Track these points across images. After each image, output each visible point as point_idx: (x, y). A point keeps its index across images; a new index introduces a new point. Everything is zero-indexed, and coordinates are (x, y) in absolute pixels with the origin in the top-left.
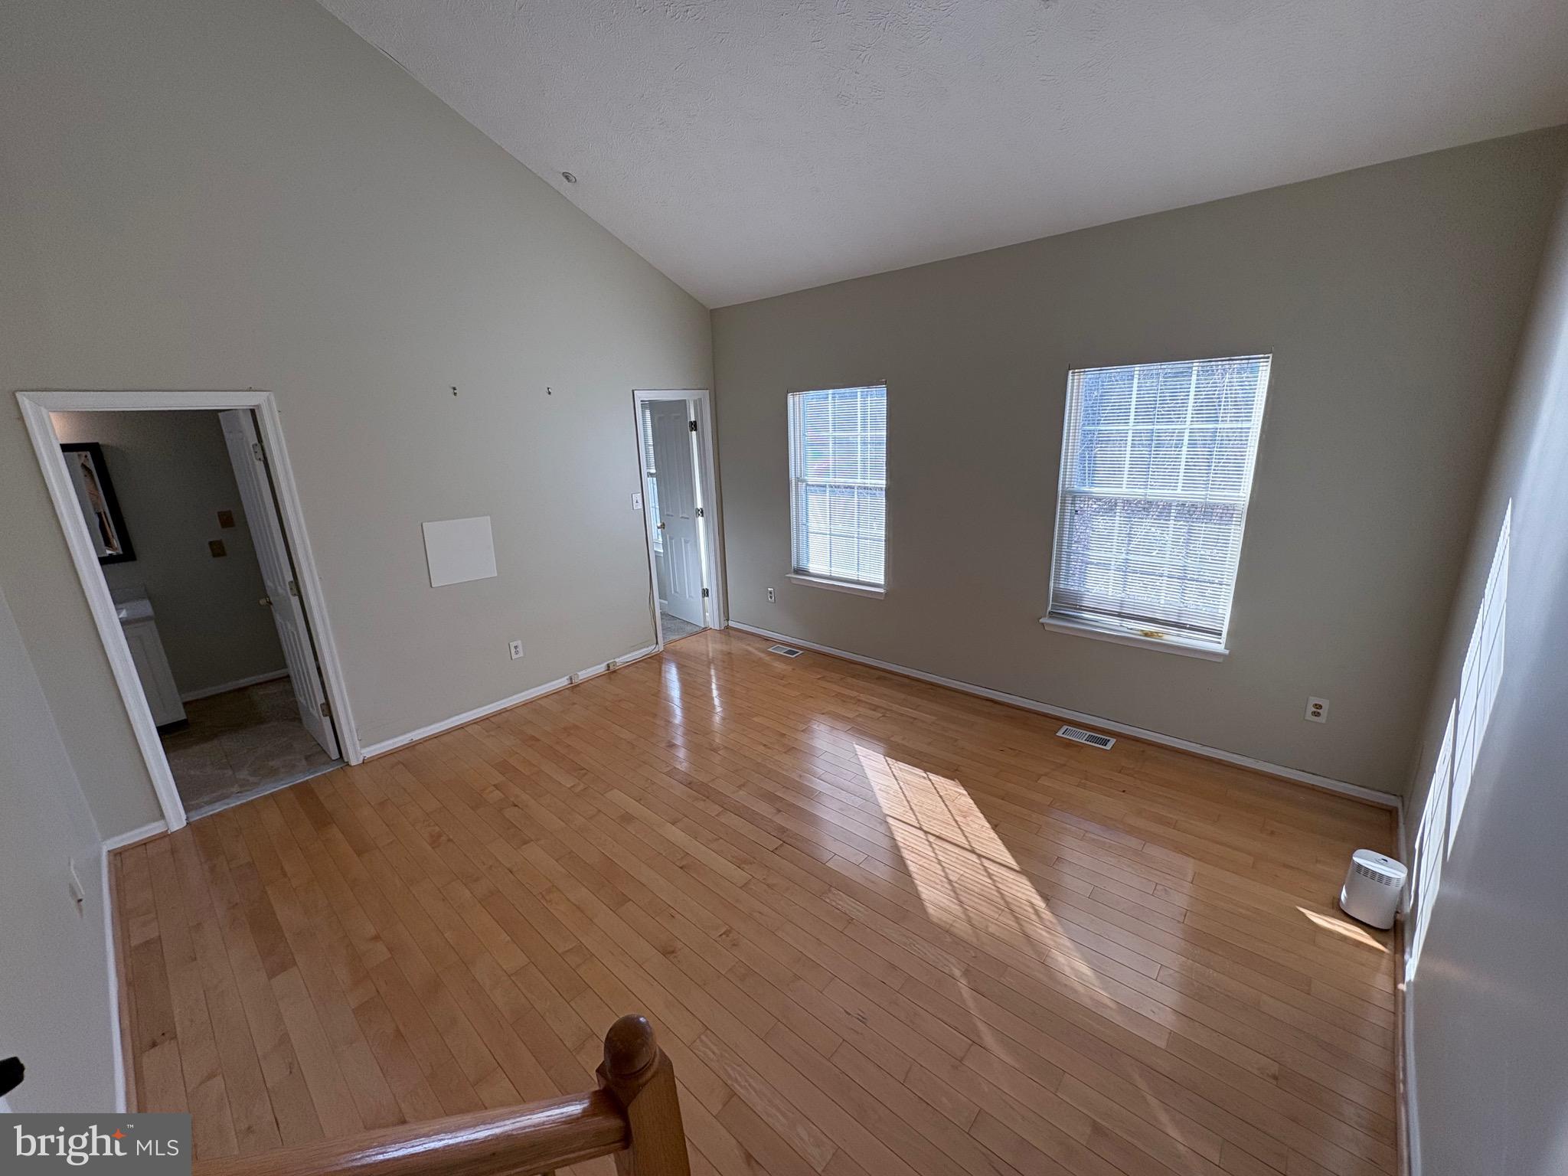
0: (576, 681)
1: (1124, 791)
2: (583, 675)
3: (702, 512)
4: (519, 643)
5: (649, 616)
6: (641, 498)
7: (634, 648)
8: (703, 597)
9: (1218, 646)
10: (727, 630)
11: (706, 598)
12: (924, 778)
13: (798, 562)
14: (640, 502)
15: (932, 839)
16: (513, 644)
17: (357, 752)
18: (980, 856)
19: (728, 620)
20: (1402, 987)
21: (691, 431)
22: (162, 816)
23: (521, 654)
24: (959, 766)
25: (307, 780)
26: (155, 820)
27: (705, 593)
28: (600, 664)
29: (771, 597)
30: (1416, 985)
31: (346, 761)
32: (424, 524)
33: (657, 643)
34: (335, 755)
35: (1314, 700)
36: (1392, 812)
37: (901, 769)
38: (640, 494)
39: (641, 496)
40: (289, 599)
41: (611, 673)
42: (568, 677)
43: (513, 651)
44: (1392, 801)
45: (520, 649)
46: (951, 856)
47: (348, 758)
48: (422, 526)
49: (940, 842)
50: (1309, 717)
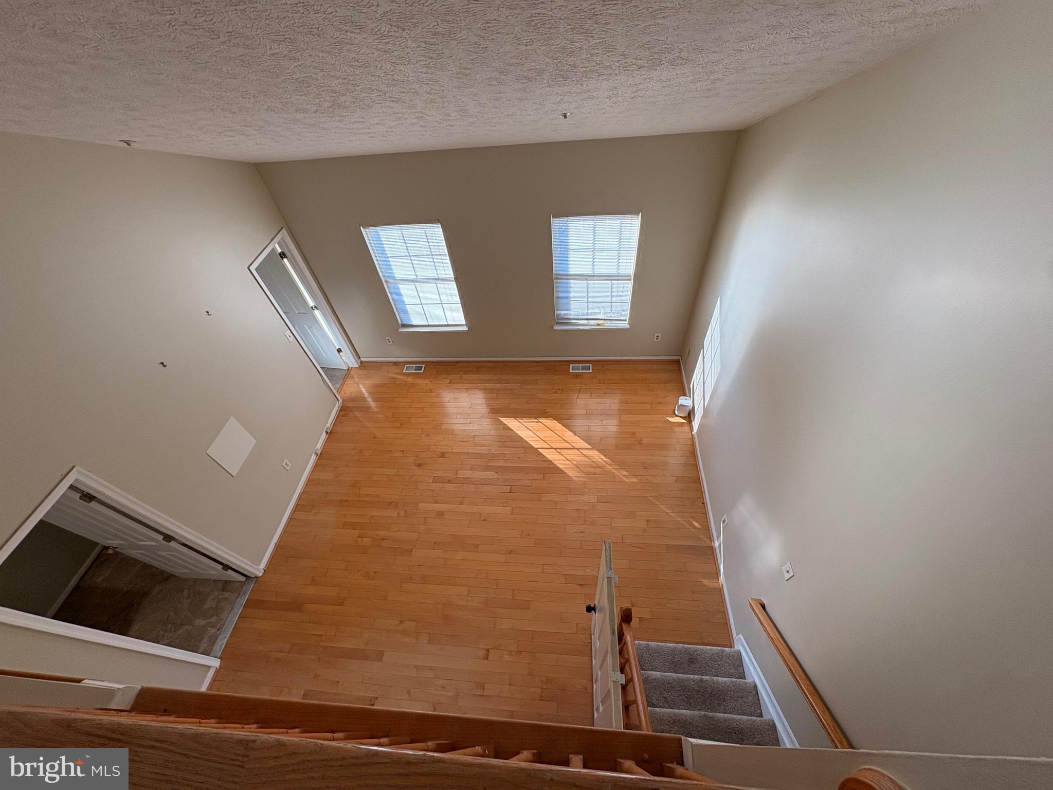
0: (319, 453)
1: (605, 393)
2: (319, 446)
3: (316, 307)
4: (286, 461)
5: (327, 390)
6: (291, 333)
7: (330, 413)
8: (339, 354)
9: (625, 325)
10: (363, 365)
11: (341, 353)
12: (537, 422)
13: (401, 321)
14: (291, 335)
15: (558, 450)
16: (284, 464)
17: (258, 570)
18: (578, 449)
19: (360, 358)
20: (693, 433)
21: (283, 259)
22: (209, 667)
23: (290, 465)
24: (545, 409)
25: (247, 599)
26: (208, 671)
27: (339, 351)
28: (321, 435)
29: (390, 342)
30: (697, 432)
31: (254, 576)
32: (208, 452)
33: (338, 400)
34: (243, 579)
35: (656, 335)
36: (678, 362)
37: (526, 422)
38: (289, 330)
39: (289, 331)
40: (170, 546)
41: (330, 434)
42: (314, 454)
43: (286, 466)
44: (678, 358)
45: (288, 463)
46: (570, 454)
47: (253, 573)
48: (207, 454)
49: (562, 451)
50: (655, 340)
